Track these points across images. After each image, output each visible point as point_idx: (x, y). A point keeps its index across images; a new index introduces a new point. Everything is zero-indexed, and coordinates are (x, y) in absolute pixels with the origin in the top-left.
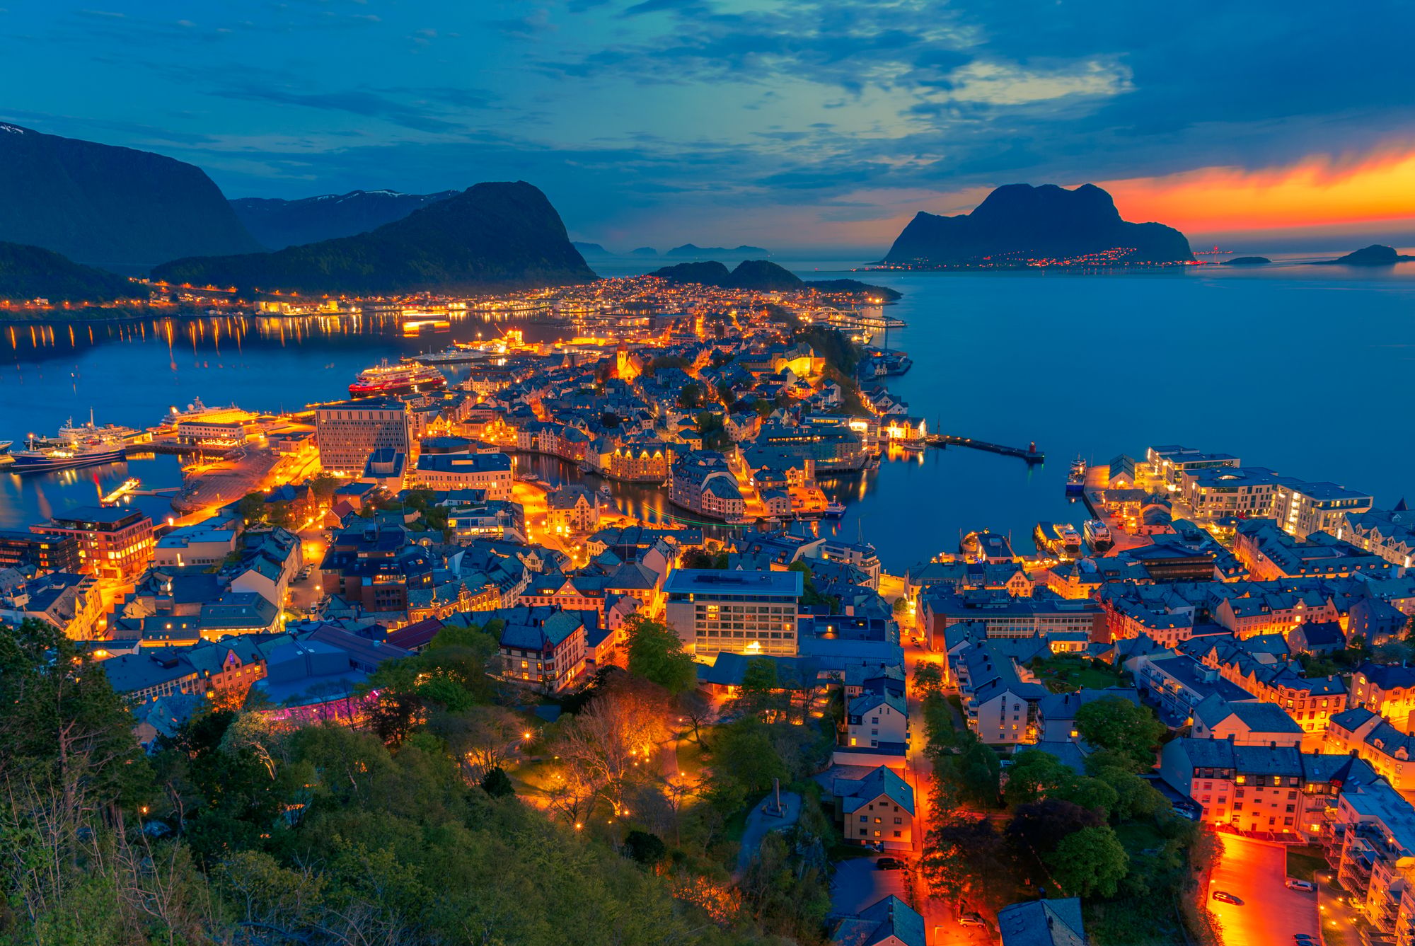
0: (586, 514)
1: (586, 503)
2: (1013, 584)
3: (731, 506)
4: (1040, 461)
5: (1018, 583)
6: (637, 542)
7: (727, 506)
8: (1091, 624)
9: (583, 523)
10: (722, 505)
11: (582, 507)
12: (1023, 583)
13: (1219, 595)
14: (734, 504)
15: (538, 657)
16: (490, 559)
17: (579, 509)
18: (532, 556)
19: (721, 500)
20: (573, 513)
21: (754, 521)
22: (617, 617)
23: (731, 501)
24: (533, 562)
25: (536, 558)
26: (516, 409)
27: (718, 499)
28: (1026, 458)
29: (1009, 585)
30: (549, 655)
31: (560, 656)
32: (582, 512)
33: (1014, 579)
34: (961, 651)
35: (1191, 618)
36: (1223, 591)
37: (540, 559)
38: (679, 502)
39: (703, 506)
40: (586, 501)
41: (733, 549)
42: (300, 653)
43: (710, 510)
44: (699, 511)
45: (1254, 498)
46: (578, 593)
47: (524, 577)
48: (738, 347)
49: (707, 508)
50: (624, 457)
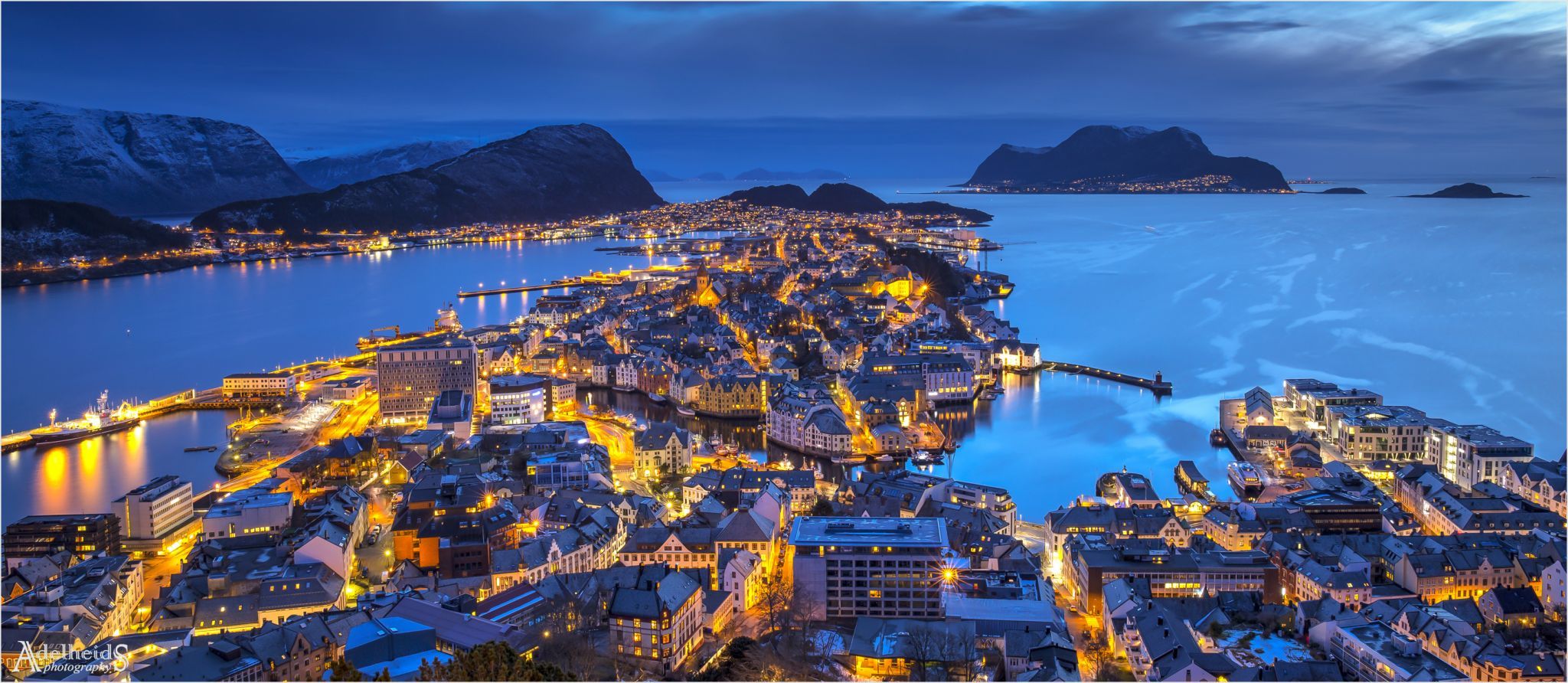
0: (678, 455)
1: (678, 443)
2: (1167, 532)
3: (838, 442)
4: (1168, 391)
5: (1172, 531)
6: (741, 487)
7: (834, 442)
8: (1262, 581)
9: (674, 466)
10: (828, 442)
11: (674, 448)
12: (1177, 531)
13: (1395, 550)
14: (841, 440)
16: (578, 511)
17: (670, 450)
18: (625, 505)
19: (827, 436)
20: (663, 454)
21: (864, 459)
22: (733, 575)
23: (839, 437)
24: (626, 512)
25: (629, 507)
26: (590, 340)
27: (824, 435)
28: (1152, 389)
29: (1162, 535)
32: (674, 453)
33: (1167, 527)
34: (1128, 613)
35: (1368, 576)
36: (1398, 546)
37: (633, 508)
38: (779, 439)
39: (807, 444)
40: (677, 440)
41: (850, 492)
42: (381, 633)
43: (814, 448)
44: (802, 448)
45: (1405, 439)
46: (684, 548)
47: (618, 530)
48: (828, 270)
49: (811, 445)
50: (713, 390)
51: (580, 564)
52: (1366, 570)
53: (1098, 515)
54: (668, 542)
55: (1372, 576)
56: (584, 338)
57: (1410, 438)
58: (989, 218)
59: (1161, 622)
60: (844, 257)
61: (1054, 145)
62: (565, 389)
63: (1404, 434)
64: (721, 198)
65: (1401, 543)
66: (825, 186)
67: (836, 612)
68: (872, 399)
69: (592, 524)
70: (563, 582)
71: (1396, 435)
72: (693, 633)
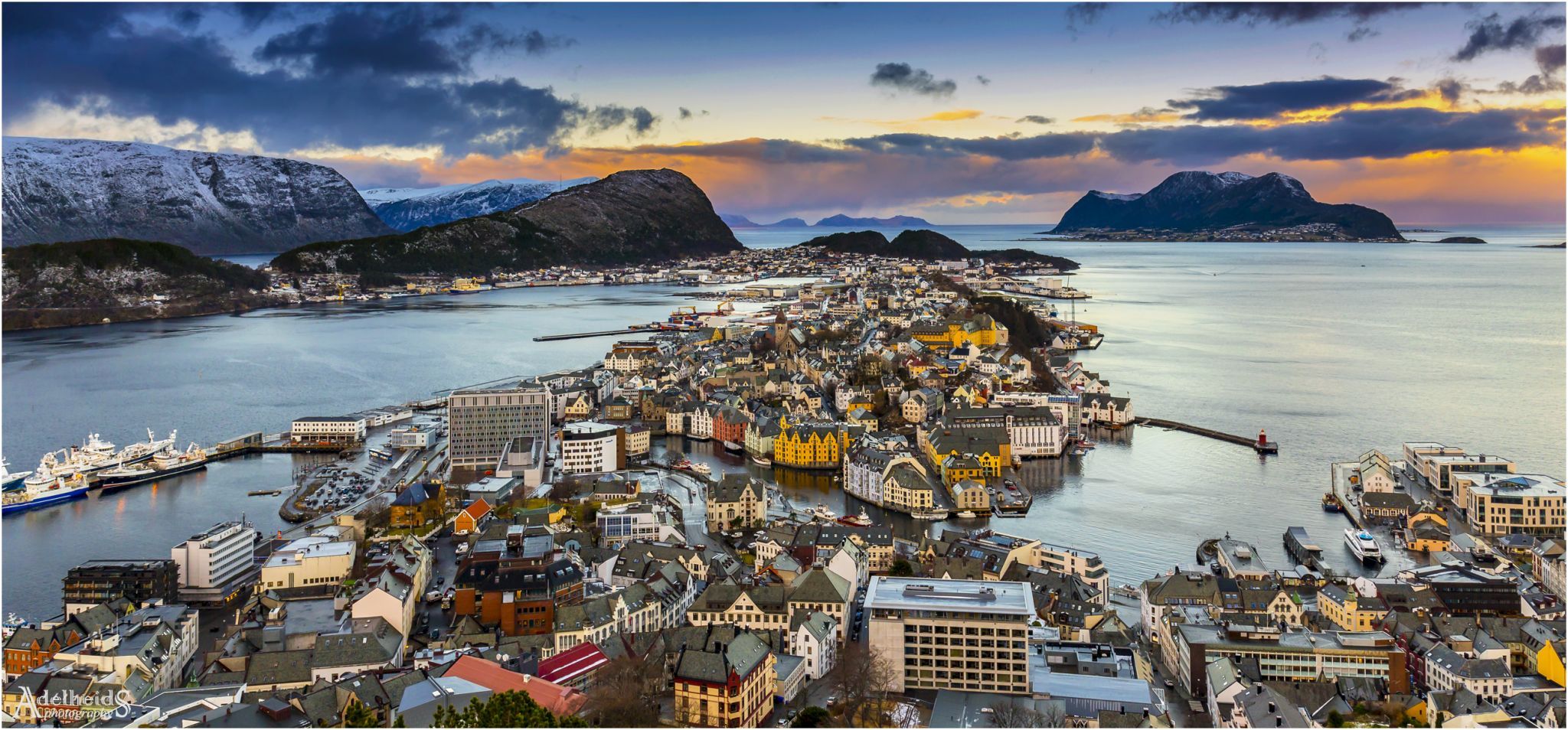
0: (752, 508)
1: (752, 495)
2: (1277, 607)
3: (919, 499)
4: (1273, 452)
5: (1283, 606)
6: (816, 543)
7: (914, 498)
8: (1386, 667)
9: (748, 519)
10: (908, 497)
11: (748, 499)
12: (1289, 607)
13: (1537, 637)
14: (922, 496)
15: (721, 694)
16: (648, 565)
17: (744, 502)
18: (696, 560)
19: (907, 490)
20: (736, 506)
21: (945, 516)
22: (807, 638)
23: (919, 492)
24: (696, 568)
25: (699, 562)
26: (666, 387)
27: (903, 490)
28: (1256, 449)
29: (1271, 610)
30: (734, 691)
31: (746, 692)
32: (748, 505)
33: (1277, 601)
34: (1235, 697)
35: (1508, 664)
36: (1541, 632)
37: (705, 564)
38: (857, 493)
39: (886, 499)
40: (752, 492)
41: (931, 551)
42: (436, 693)
43: (893, 503)
44: (881, 503)
45: (1542, 512)
46: (755, 607)
47: (688, 588)
48: (908, 318)
49: (890, 500)
50: (790, 440)
51: (647, 623)
52: (1505, 657)
53: (1199, 585)
54: (740, 602)
55: (1512, 666)
56: (660, 385)
57: (1548, 510)
58: (1076, 266)
59: (1272, 709)
60: (926, 305)
61: (1144, 192)
62: (639, 437)
63: (1542, 506)
64: (802, 244)
65: (1543, 628)
66: (907, 232)
67: (915, 683)
68: (954, 452)
69: (662, 580)
70: (629, 642)
71: (1532, 507)
72: (762, 702)
